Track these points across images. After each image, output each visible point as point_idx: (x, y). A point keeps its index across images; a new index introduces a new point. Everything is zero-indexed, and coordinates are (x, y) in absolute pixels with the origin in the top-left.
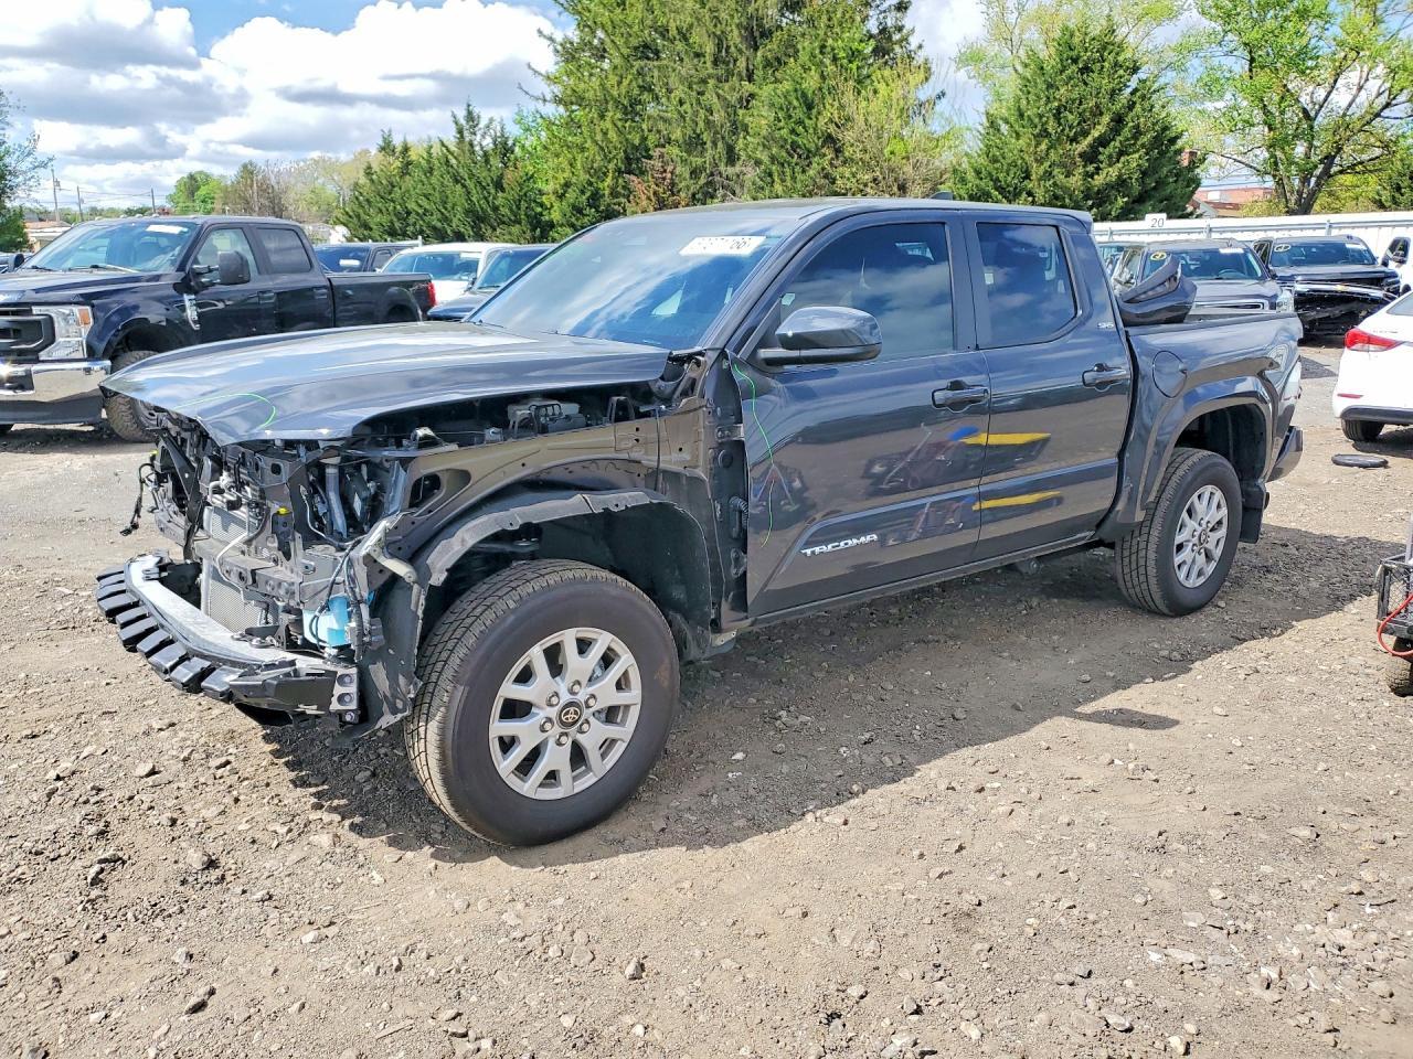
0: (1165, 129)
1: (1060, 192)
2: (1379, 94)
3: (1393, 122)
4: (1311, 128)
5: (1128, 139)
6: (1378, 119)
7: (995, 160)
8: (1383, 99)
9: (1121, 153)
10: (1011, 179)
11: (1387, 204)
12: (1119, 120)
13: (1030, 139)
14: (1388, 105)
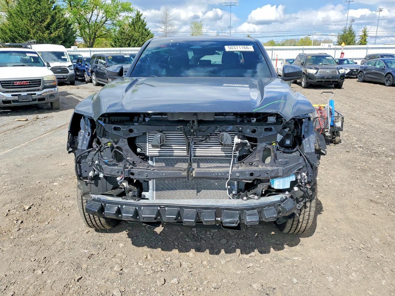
0: (67, 22)
1: (41, 39)
2: (102, 18)
3: (108, 25)
4: (89, 24)
5: (58, 24)
6: (104, 24)
7: (16, 27)
8: (104, 19)
9: (57, 28)
10: (24, 33)
11: (114, 46)
12: (53, 17)
13: (28, 21)
14: (106, 21)
